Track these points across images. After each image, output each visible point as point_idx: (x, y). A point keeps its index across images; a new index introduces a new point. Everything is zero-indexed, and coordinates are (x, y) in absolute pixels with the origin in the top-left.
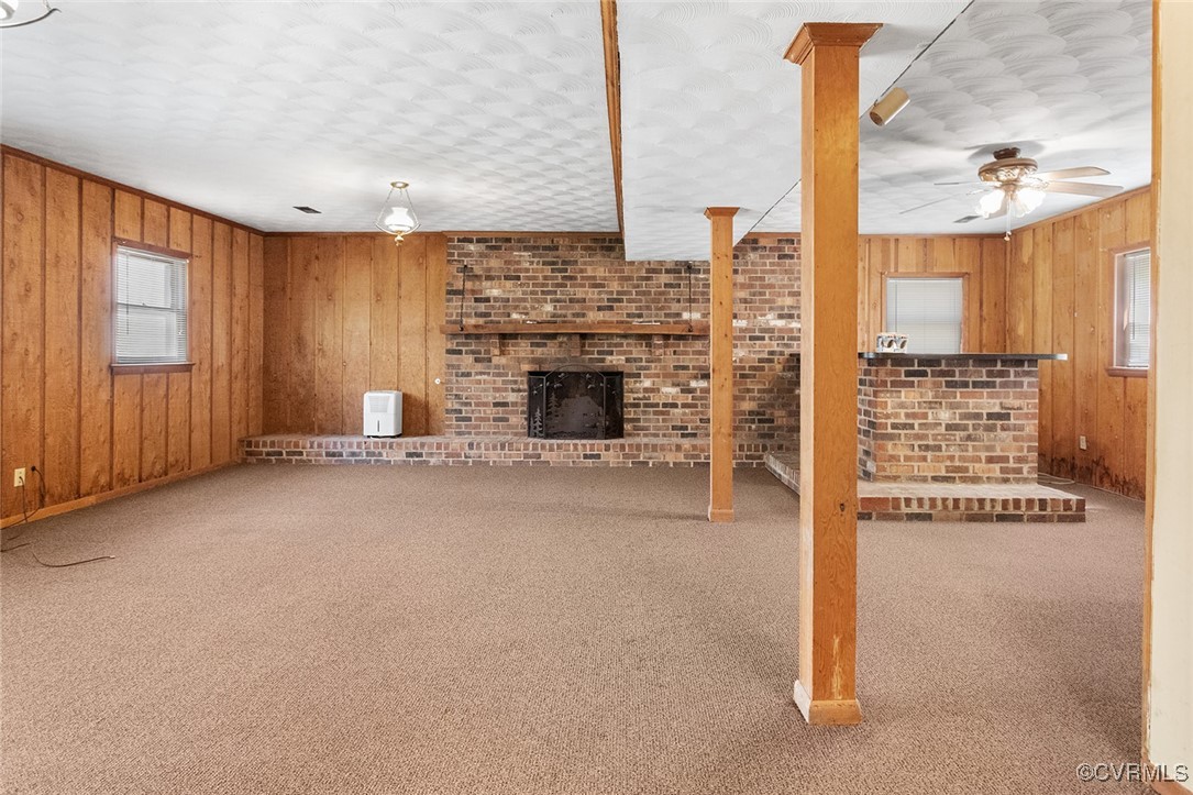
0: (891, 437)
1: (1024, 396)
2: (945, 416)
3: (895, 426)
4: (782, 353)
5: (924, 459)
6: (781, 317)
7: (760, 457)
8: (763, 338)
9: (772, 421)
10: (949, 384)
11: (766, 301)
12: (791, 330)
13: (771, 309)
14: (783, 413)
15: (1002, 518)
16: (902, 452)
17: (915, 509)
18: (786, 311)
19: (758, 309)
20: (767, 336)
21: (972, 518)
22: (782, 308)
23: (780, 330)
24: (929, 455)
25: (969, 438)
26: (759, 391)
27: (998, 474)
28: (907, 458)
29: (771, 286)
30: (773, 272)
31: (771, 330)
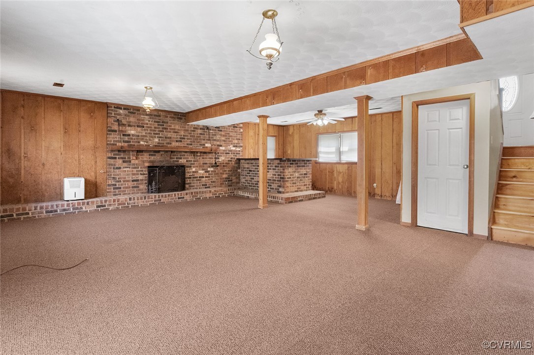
0: (287, 181)
1: (309, 169)
2: (297, 175)
3: (288, 178)
4: (234, 158)
5: (293, 186)
6: (234, 146)
7: (234, 192)
8: (229, 153)
9: (232, 181)
10: (298, 166)
11: (230, 141)
12: (237, 151)
13: (231, 144)
14: (234, 178)
15: (314, 198)
16: (289, 185)
17: (300, 199)
18: (235, 145)
19: (228, 144)
20: (230, 153)
21: (310, 199)
22: (234, 144)
23: (234, 151)
24: (294, 185)
25: (301, 180)
26: (228, 171)
27: (305, 189)
28: (290, 186)
29: (231, 136)
30: (232, 132)
31: (231, 151)
